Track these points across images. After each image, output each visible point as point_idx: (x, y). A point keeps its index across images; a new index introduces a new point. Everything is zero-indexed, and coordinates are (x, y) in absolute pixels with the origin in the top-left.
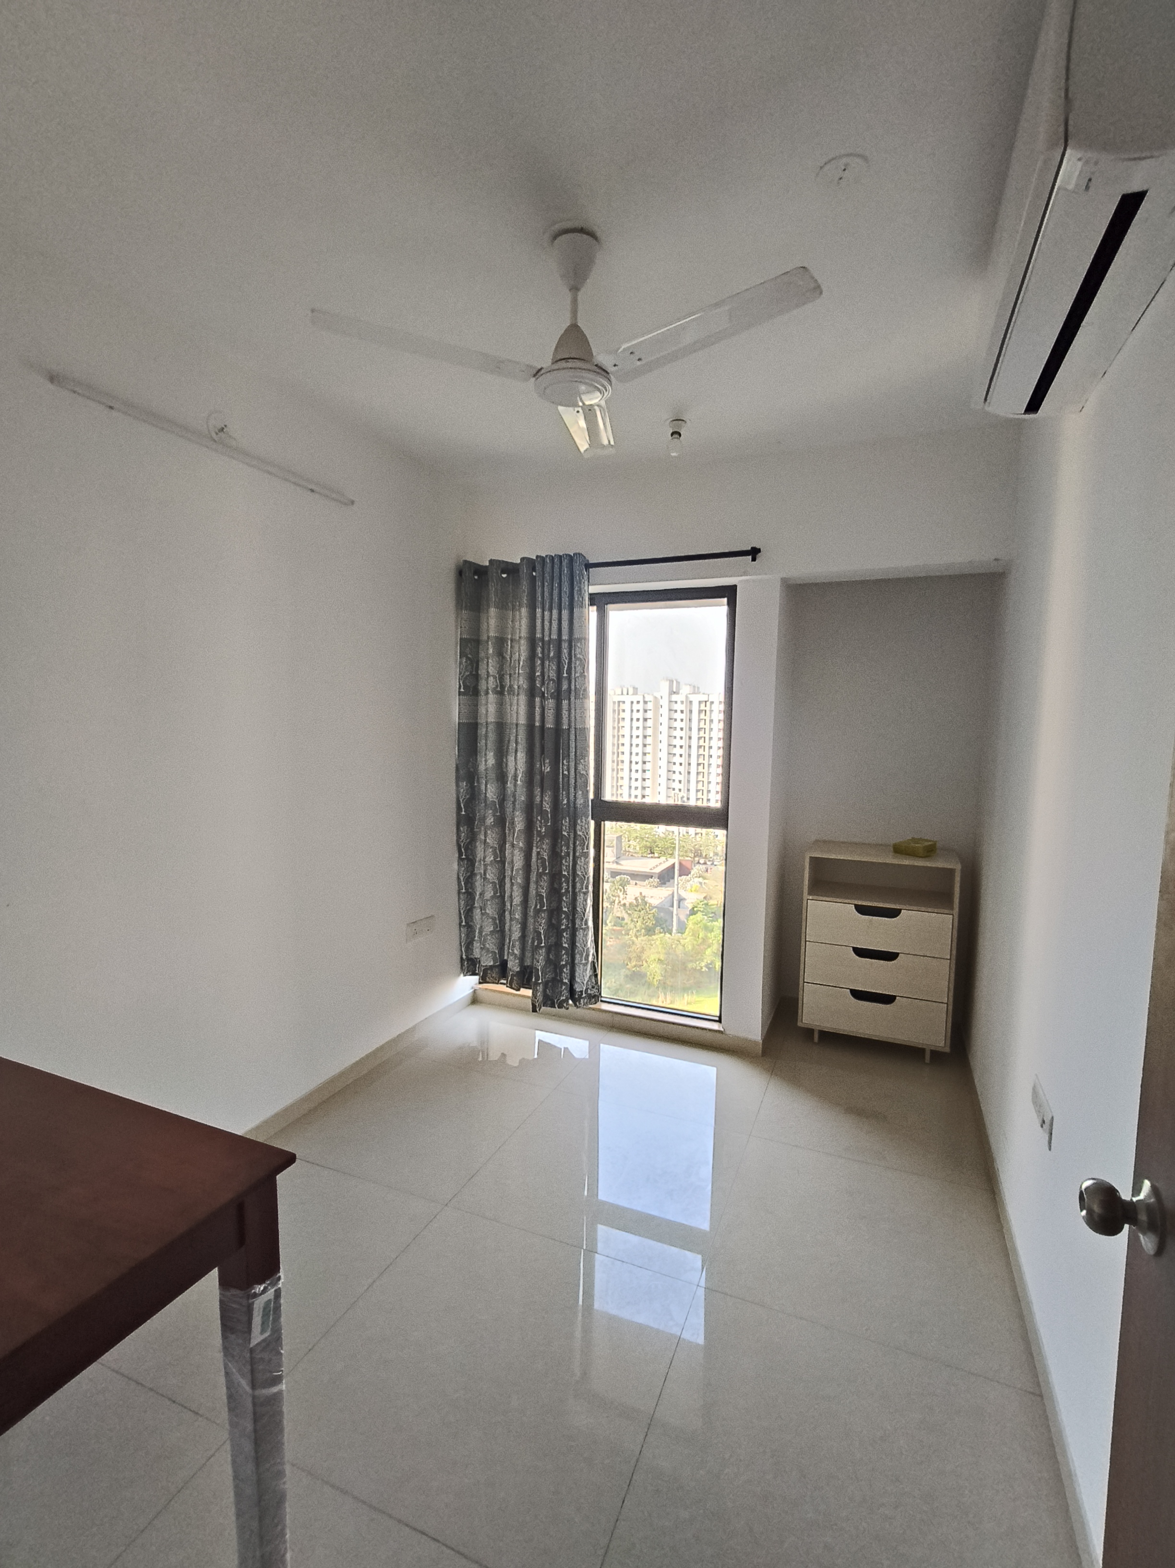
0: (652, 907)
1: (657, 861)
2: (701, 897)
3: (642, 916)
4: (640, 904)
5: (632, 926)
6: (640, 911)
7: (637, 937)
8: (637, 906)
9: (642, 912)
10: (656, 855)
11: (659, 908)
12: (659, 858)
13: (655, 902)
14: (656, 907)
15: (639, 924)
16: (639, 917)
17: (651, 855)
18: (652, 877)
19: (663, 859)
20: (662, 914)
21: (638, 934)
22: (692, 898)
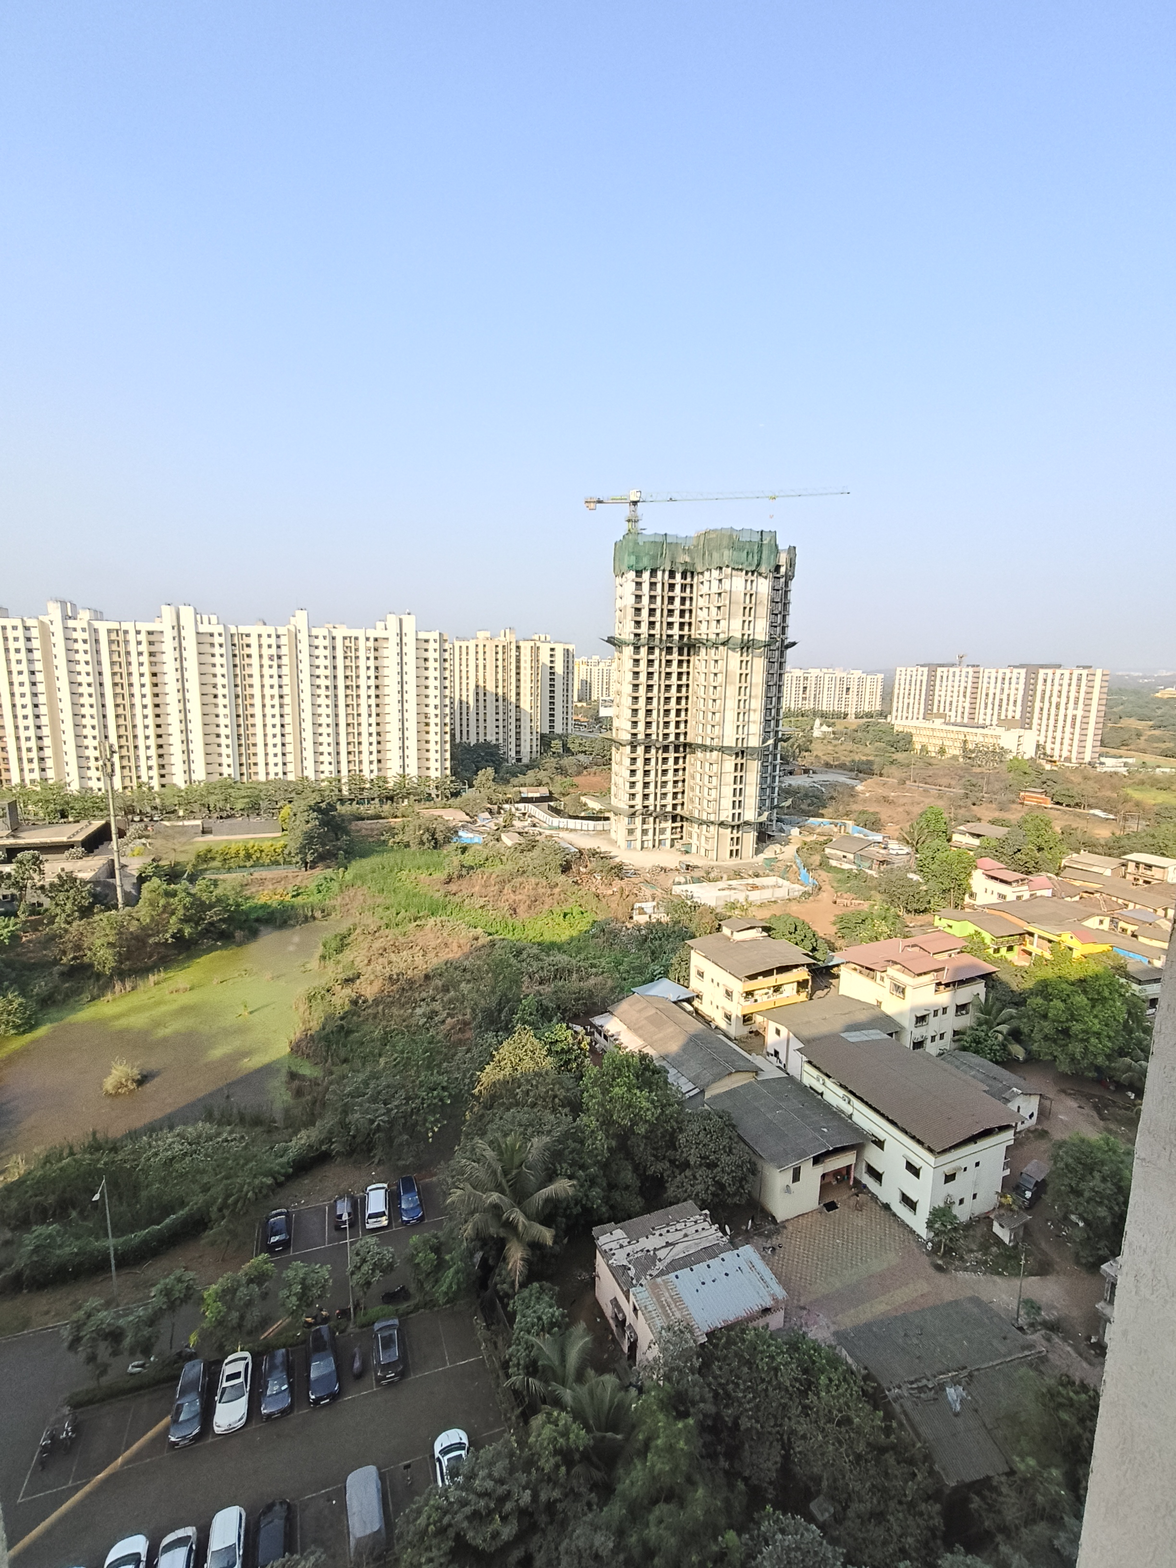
0: (85, 883)
1: (77, 826)
2: (149, 860)
3: (71, 896)
4: (67, 881)
5: (58, 910)
6: (67, 891)
7: (69, 923)
8: (62, 886)
9: (72, 891)
10: (71, 819)
11: (95, 882)
12: (78, 822)
13: (87, 875)
14: (89, 882)
15: (69, 905)
16: (68, 898)
17: (62, 820)
18: (72, 846)
19: (84, 823)
20: (98, 889)
21: (69, 919)
22: (135, 865)
